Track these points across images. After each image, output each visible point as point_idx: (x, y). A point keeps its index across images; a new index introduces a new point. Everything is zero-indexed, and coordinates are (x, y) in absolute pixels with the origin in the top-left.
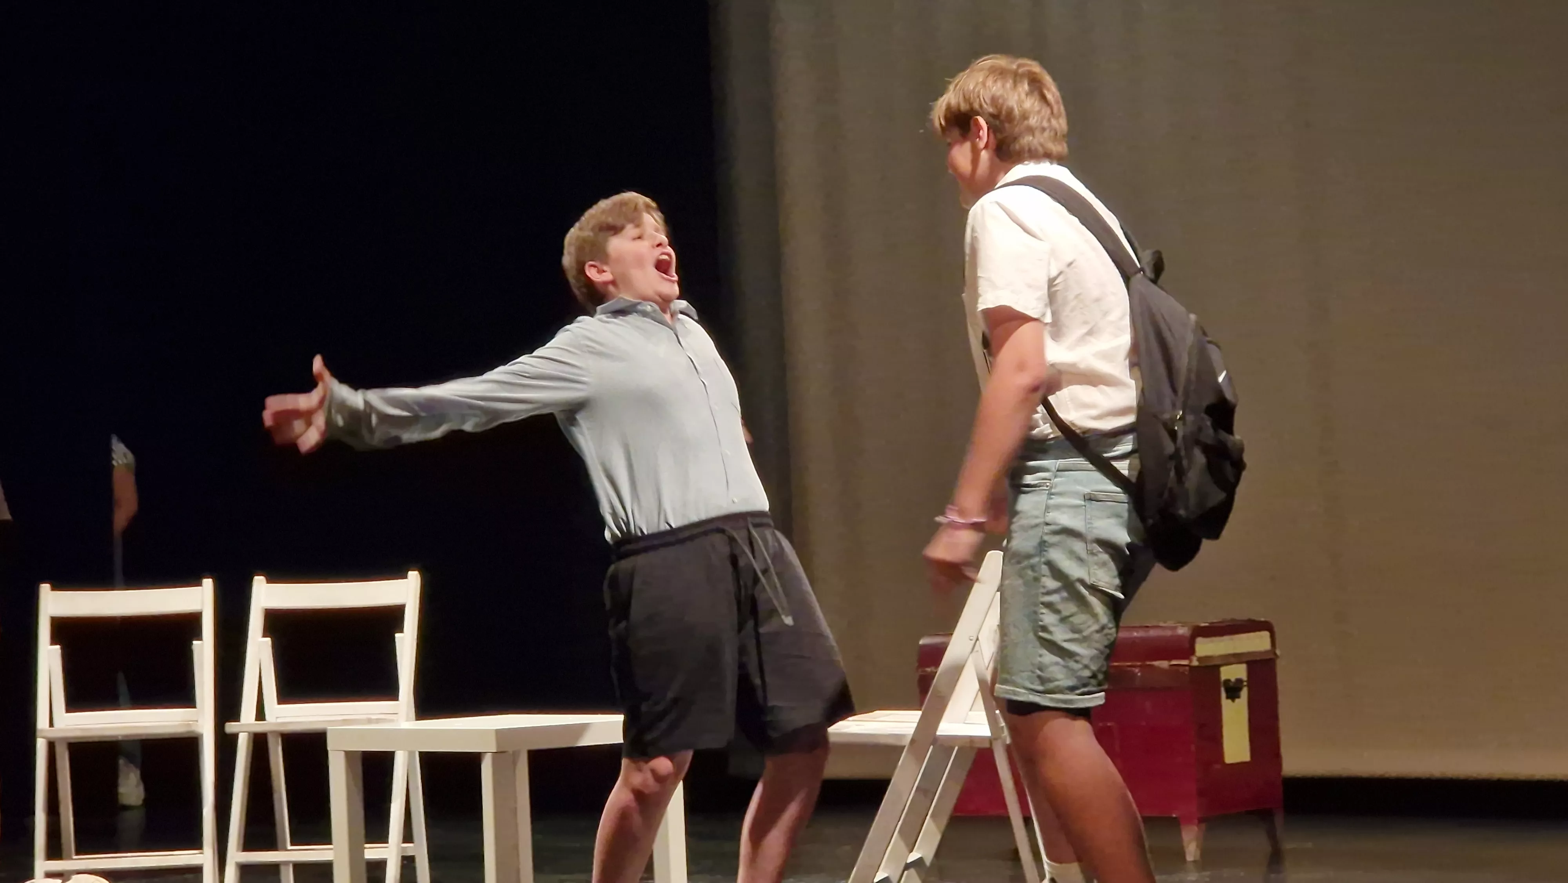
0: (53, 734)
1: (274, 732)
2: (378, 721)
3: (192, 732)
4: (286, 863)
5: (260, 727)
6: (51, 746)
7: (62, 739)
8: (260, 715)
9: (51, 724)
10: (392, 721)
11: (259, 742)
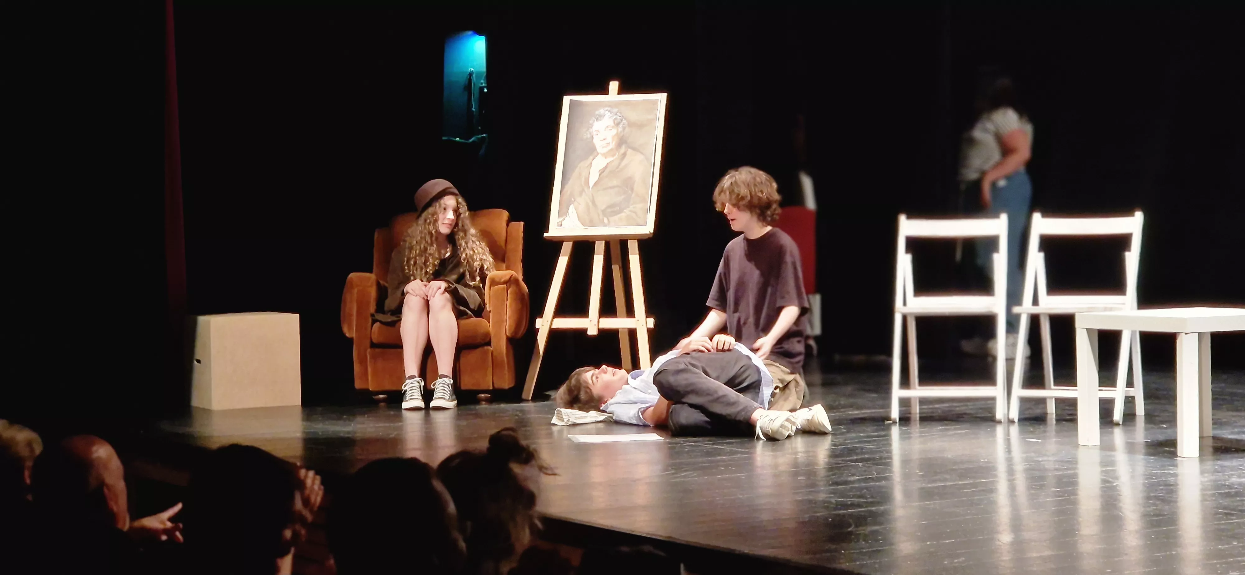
0: (906, 310)
1: (1044, 314)
2: (1111, 309)
3: (991, 312)
4: (1051, 398)
5: (1035, 310)
6: (905, 318)
7: (911, 314)
8: (1035, 302)
9: (905, 304)
10: (1120, 309)
11: (1035, 320)
